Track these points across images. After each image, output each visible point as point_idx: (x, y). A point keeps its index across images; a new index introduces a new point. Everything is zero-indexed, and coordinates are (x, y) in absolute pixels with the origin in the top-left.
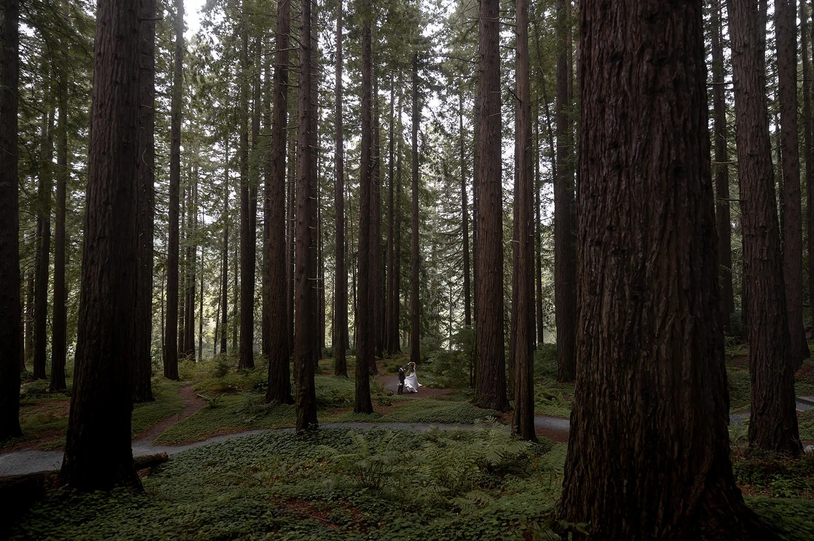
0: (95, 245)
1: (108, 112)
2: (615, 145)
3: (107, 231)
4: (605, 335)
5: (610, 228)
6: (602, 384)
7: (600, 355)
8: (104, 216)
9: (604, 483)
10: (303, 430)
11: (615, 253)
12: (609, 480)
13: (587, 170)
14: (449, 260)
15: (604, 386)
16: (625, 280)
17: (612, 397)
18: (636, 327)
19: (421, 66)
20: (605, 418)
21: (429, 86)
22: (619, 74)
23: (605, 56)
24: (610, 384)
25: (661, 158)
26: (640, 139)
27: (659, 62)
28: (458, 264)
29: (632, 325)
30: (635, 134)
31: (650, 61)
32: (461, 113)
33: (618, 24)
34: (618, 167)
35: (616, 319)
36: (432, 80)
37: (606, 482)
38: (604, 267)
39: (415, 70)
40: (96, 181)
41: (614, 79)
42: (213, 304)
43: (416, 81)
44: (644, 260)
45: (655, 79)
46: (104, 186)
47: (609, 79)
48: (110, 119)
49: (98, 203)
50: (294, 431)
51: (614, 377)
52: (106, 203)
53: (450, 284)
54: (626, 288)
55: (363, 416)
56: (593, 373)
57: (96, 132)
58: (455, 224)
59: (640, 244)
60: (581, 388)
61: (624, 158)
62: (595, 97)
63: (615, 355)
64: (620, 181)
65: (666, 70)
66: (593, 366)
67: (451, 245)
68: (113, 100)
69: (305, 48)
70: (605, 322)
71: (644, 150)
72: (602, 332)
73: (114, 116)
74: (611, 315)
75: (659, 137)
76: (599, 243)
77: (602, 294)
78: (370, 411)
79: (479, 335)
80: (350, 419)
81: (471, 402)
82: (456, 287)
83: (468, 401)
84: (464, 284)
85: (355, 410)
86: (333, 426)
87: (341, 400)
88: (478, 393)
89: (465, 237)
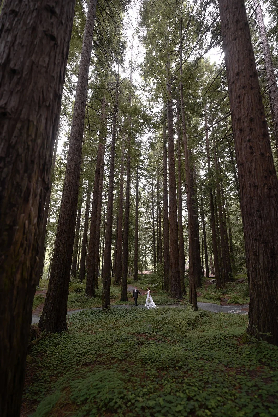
0: (62, 234)
1: (70, 188)
2: (259, 211)
3: (67, 229)
4: (262, 268)
5: (260, 235)
6: (263, 285)
7: (261, 275)
8: (66, 224)
9: (269, 319)
10: (105, 308)
11: (263, 243)
12: (271, 317)
13: (248, 217)
14: (146, 238)
15: (264, 286)
16: (268, 251)
17: (268, 289)
18: (274, 266)
19: (139, 168)
20: (266, 297)
21: (141, 175)
22: (257, 191)
23: (251, 186)
24: (267, 285)
25: (275, 216)
26: (267, 210)
27: (270, 189)
28: (150, 240)
29: (272, 265)
30: (265, 208)
31: (267, 189)
32: (152, 185)
33: (255, 178)
34: (260, 217)
35: (266, 264)
36: (143, 173)
37: (270, 318)
38: (259, 247)
39: (137, 170)
40: (64, 212)
41: (256, 192)
42: (49, 255)
43: (138, 173)
44: (274, 245)
45: (269, 194)
46: (67, 213)
47: (254, 192)
48: (71, 191)
49: (64, 219)
50: (101, 309)
51: (268, 282)
52: (67, 219)
53: (147, 247)
54: (268, 254)
55: (125, 302)
56: (259, 282)
57: (65, 195)
58: (149, 224)
59: (272, 240)
60: (254, 287)
61: (262, 215)
62: (249, 196)
63: (267, 275)
64: (262, 222)
65: (272, 191)
66: (259, 279)
67: (147, 233)
68: (72, 185)
69: (112, 164)
70: (262, 264)
71: (269, 213)
72: (261, 268)
73: (72, 190)
74: (264, 262)
75: (273, 210)
76: (256, 239)
77: (259, 256)
78: (127, 300)
79: (170, 268)
80: (120, 303)
81: (168, 296)
82: (149, 249)
83: (166, 295)
84: (152, 248)
85: (121, 300)
86: (114, 306)
87: (113, 296)
88: (170, 292)
89: (154, 229)
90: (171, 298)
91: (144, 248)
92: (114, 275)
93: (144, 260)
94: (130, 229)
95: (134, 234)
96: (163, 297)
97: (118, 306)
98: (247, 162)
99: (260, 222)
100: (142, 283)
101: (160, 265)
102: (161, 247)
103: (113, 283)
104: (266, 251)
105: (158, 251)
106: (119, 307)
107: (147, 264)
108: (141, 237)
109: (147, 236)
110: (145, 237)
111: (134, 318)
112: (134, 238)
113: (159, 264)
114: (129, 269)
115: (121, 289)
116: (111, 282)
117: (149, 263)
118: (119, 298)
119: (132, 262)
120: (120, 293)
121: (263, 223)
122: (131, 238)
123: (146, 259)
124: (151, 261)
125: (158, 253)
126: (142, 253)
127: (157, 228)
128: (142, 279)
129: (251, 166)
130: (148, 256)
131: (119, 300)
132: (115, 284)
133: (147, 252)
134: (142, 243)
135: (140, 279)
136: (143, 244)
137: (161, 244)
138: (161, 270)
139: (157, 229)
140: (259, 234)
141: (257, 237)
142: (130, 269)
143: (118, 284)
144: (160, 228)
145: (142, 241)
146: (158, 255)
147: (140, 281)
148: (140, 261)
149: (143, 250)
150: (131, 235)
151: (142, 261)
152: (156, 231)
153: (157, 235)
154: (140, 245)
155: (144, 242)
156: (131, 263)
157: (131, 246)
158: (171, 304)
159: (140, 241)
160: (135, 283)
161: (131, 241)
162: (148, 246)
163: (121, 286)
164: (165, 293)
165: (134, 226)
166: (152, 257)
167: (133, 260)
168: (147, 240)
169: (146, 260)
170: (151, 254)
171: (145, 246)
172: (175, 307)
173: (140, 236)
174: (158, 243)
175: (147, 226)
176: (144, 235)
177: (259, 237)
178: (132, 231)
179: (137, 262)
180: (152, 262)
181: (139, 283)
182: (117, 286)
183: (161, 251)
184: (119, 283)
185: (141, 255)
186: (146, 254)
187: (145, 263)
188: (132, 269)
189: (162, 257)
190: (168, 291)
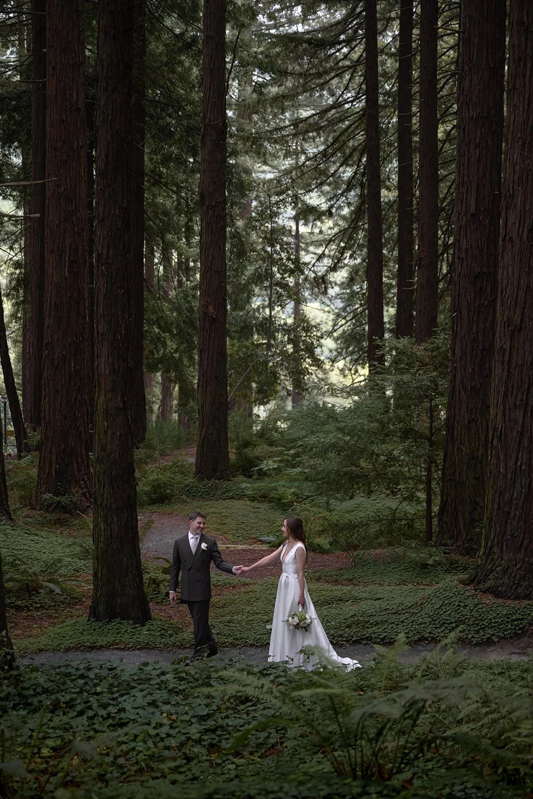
14: (302, 129)
28: (337, 145)
53: (307, 213)
55: (125, 630)
78: (144, 617)
79: (498, 371)
80: (88, 639)
81: (470, 581)
82: (328, 226)
83: (451, 581)
84: (357, 214)
85: (94, 614)
86: (40, 660)
87: (30, 589)
88: (488, 554)
89: (372, 51)
90: (489, 599)
91: (286, 217)
92: (35, 437)
93: (285, 315)
94: (156, 47)
95: (196, 96)
96: (429, 590)
97: (71, 655)
100: (264, 497)
101: (419, 350)
102: (433, 210)
103: (29, 502)
105: (404, 242)
106: (77, 660)
107: (310, 350)
108: (257, 124)
109: (305, 113)
110: (296, 123)
111: (194, 731)
112: (190, 130)
113: (404, 341)
114: (155, 392)
115: (89, 542)
116: (14, 496)
117: (329, 344)
118: (74, 600)
119: (183, 337)
120: (87, 566)
122: (165, 134)
123: (297, 312)
124: (345, 326)
125: (400, 260)
126: (271, 260)
127: (405, 36)
128: (269, 464)
130: (321, 284)
131: (80, 616)
132: (48, 508)
133: (306, 258)
134: (264, 173)
135: (248, 467)
136: (277, 187)
137: (432, 181)
138: (426, 394)
139: (404, 52)
142: (167, 393)
143: (65, 509)
144: (431, 37)
145: (263, 157)
146: (403, 276)
147: (246, 485)
148: (246, 330)
149: (273, 237)
150: (172, 103)
151: (268, 327)
152: (390, 64)
153: (403, 100)
154: (244, 188)
155: (287, 163)
156: (171, 345)
157: (166, 201)
158: (489, 642)
159: (246, 160)
160: (209, 495)
161: (166, 160)
162: (314, 199)
163: (89, 519)
164: (452, 567)
165: (188, 16)
166: (350, 299)
167: (191, 323)
168: (312, 150)
169: (302, 322)
170: (341, 276)
171: (296, 199)
172: (515, 659)
173: (246, 109)
174: (404, 171)
175: (314, 24)
176: (280, 101)
178: (172, 63)
179: (224, 333)
180: (348, 340)
181: (241, 496)
182: (59, 522)
183: (430, 240)
184: (75, 495)
185: (258, 278)
186: (298, 268)
187: (294, 342)
188: (185, 394)
189: (433, 298)
190: (470, 552)
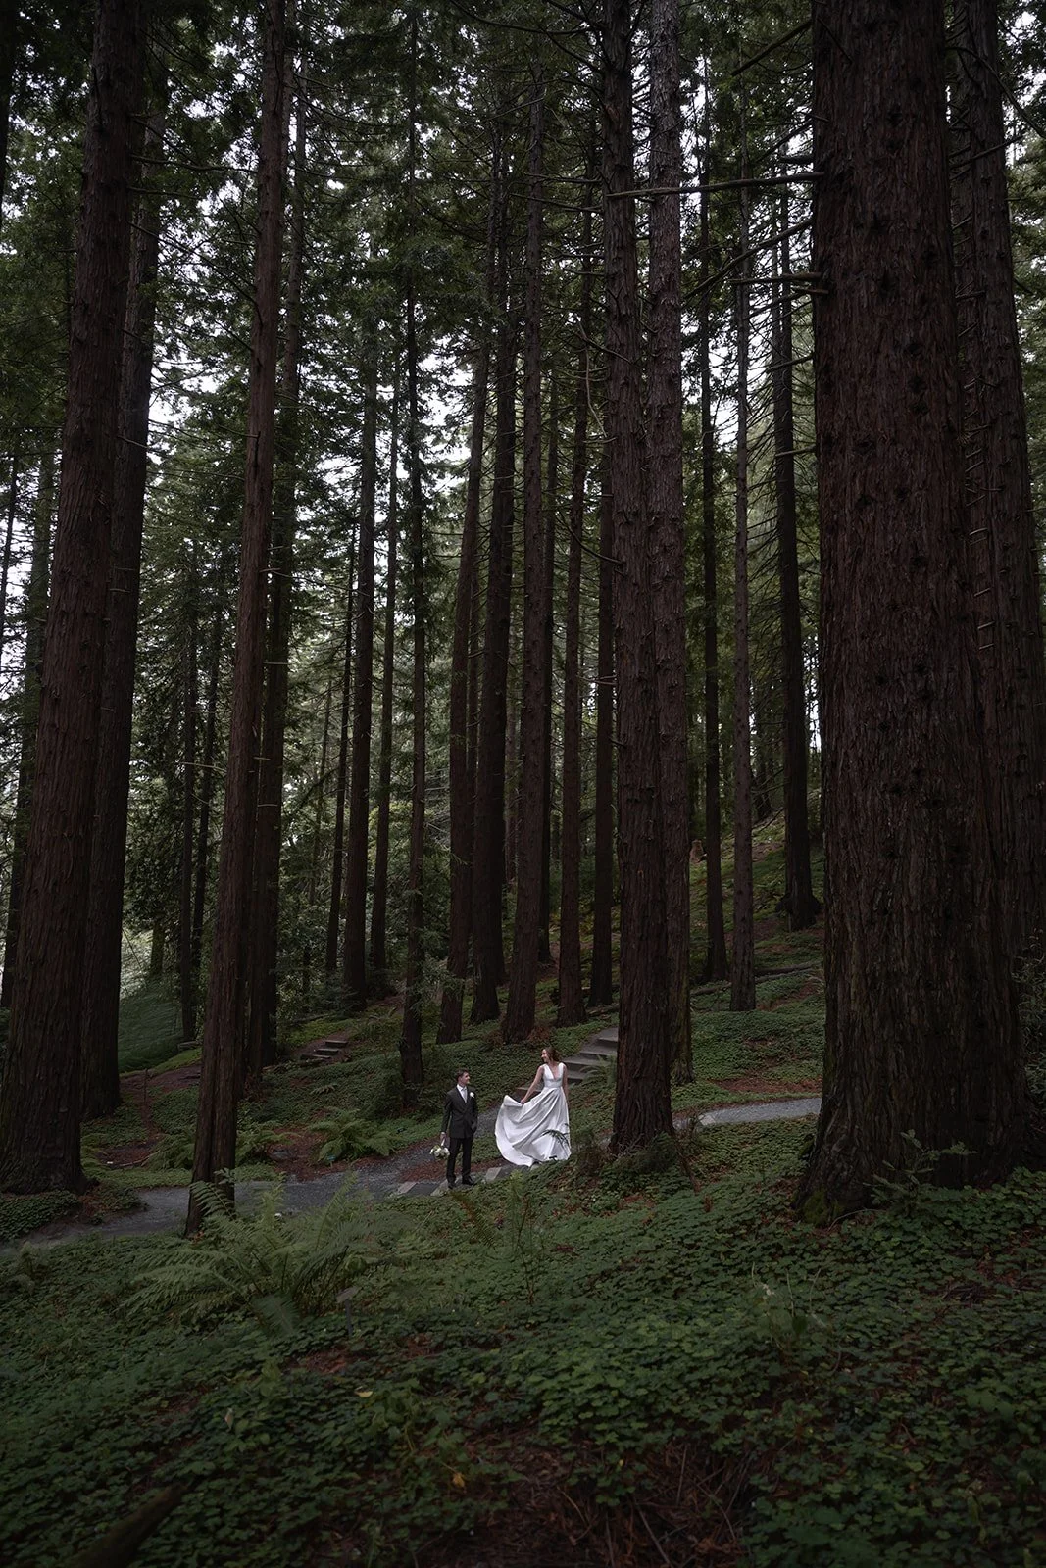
2: (920, 670)
4: (915, 907)
11: (926, 803)
16: (941, 838)
34: (926, 697)
35: (933, 887)
38: (907, 821)
54: (943, 847)
61: (933, 688)
62: (886, 600)
64: (929, 717)
70: (913, 892)
72: (908, 906)
74: (922, 883)
76: (897, 790)
77: (905, 856)
98: (894, 442)
99: (925, 716)
104: (937, 839)
121: (936, 719)
129: (912, 466)
140: (914, 765)
141: (905, 779)
177: (912, 778)
